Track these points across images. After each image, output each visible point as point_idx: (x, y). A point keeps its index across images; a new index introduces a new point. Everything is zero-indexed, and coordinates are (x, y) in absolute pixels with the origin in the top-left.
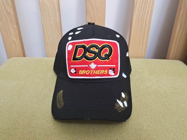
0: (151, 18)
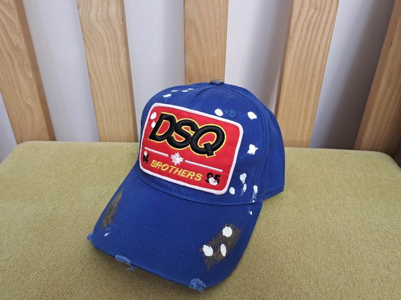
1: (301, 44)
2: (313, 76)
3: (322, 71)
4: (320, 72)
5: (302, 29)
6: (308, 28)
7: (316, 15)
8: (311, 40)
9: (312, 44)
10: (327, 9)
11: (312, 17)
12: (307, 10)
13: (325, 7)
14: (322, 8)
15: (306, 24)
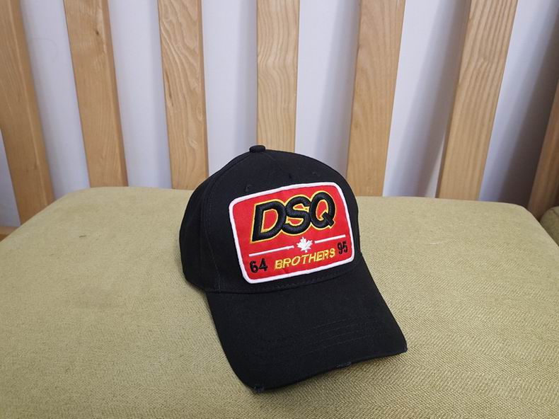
1: (469, 93)
2: (482, 124)
3: (492, 119)
4: (490, 121)
5: (471, 77)
6: (477, 77)
7: (486, 64)
8: (480, 88)
9: (481, 91)
10: (496, 60)
11: (481, 66)
12: (476, 60)
13: (494, 57)
14: (492, 57)
15: (475, 73)
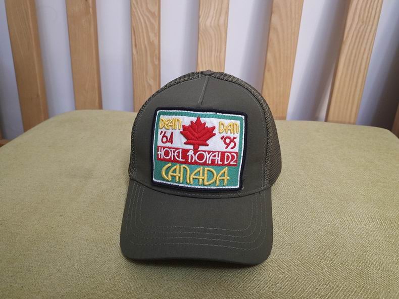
0: (368, 60)
1: (351, 48)
2: (360, 71)
4: (365, 68)
5: (353, 36)
6: (357, 36)
7: (363, 27)
8: (358, 44)
10: (371, 23)
11: (360, 28)
12: (356, 23)
13: (369, 21)
14: (367, 23)
15: (355, 33)
